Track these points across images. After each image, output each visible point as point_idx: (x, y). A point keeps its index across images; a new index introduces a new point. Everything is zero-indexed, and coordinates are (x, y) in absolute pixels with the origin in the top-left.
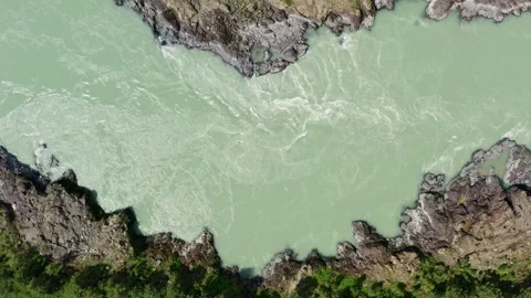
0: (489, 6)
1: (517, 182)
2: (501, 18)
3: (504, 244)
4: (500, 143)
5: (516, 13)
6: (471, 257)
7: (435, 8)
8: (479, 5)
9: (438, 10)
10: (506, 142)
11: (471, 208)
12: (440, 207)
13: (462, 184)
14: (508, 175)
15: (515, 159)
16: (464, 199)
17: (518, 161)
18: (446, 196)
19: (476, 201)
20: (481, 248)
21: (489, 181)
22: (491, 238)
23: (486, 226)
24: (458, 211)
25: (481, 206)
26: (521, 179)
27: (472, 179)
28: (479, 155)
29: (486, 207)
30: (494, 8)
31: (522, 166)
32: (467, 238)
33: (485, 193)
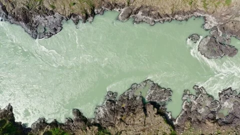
0: (149, 17)
1: (152, 100)
2: (153, 23)
3: (139, 129)
4: (146, 81)
5: (161, 21)
6: (123, 132)
7: (122, 16)
8: (143, 17)
9: (123, 17)
10: (149, 81)
11: (126, 110)
12: (113, 107)
13: (125, 98)
14: (148, 97)
15: (151, 90)
16: (124, 105)
17: (153, 91)
18: (116, 103)
19: (130, 107)
20: (128, 129)
21: (138, 98)
22: (133, 125)
23: (132, 119)
24: (120, 110)
25: (132, 109)
26: (154, 99)
27: (130, 96)
28: (135, 86)
29: (134, 110)
30: (151, 19)
31: (155, 94)
32: (122, 123)
33: (135, 103)
